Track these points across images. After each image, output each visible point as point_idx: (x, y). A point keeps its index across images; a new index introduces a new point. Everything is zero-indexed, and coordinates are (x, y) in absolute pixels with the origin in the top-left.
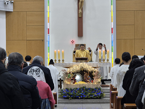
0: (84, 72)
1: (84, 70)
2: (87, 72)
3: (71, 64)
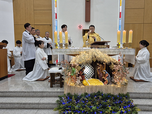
0: (98, 64)
1: (97, 61)
2: (102, 64)
3: (78, 51)
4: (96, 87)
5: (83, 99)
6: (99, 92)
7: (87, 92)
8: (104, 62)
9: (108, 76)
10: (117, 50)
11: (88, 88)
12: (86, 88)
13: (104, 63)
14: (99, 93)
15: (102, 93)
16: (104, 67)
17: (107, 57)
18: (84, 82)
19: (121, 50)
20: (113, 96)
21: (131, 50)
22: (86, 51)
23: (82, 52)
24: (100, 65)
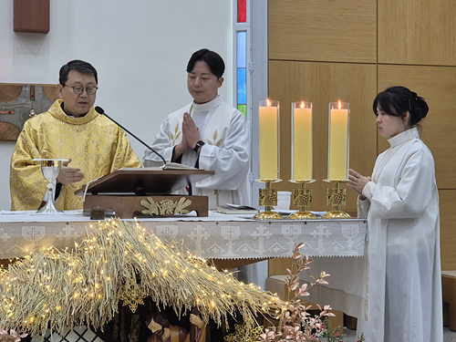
22: (60, 236)
23: (33, 245)
24: (167, 332)
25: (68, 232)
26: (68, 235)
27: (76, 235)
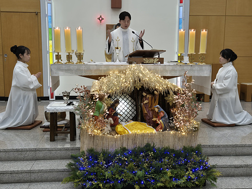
4: (143, 136)
5: (120, 159)
6: (148, 145)
7: (125, 145)
8: (156, 90)
9: (164, 116)
10: (178, 67)
11: (128, 139)
12: (124, 138)
13: (155, 92)
14: (148, 148)
15: (154, 147)
16: (155, 100)
17: (161, 81)
18: (119, 128)
19: (185, 68)
20: (173, 151)
21: (204, 68)
22: (120, 69)
23: (112, 71)
24: (148, 96)
25: (122, 68)
26: (122, 69)
27: (124, 69)
